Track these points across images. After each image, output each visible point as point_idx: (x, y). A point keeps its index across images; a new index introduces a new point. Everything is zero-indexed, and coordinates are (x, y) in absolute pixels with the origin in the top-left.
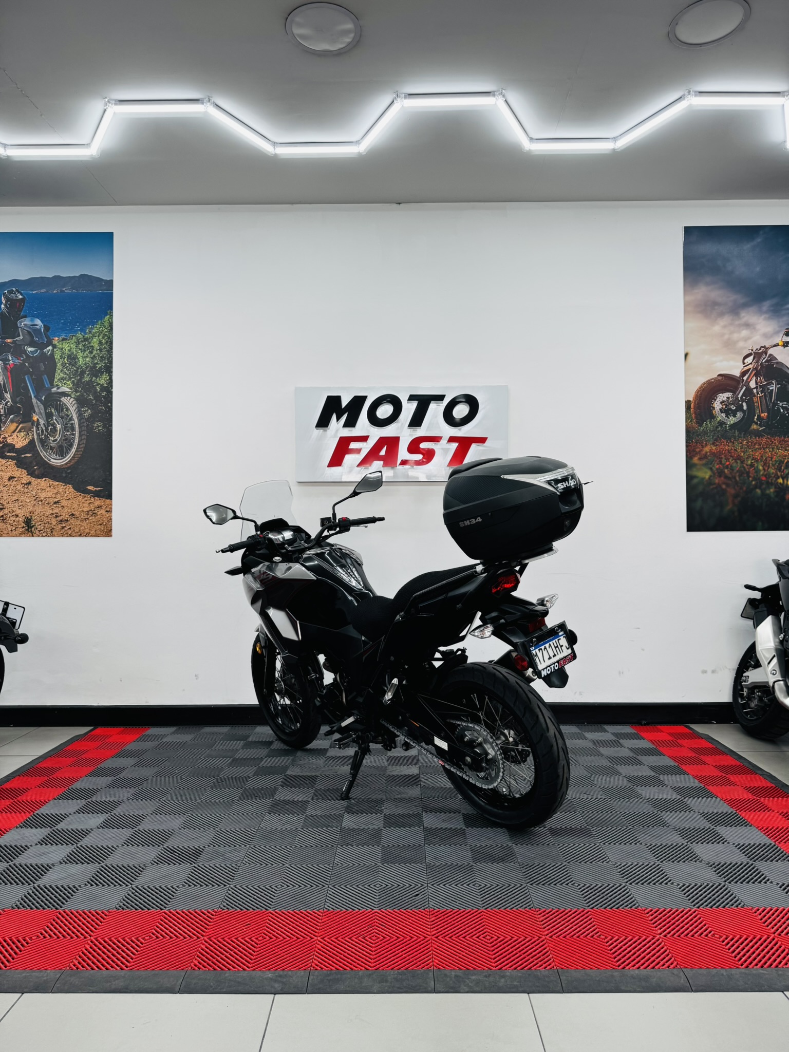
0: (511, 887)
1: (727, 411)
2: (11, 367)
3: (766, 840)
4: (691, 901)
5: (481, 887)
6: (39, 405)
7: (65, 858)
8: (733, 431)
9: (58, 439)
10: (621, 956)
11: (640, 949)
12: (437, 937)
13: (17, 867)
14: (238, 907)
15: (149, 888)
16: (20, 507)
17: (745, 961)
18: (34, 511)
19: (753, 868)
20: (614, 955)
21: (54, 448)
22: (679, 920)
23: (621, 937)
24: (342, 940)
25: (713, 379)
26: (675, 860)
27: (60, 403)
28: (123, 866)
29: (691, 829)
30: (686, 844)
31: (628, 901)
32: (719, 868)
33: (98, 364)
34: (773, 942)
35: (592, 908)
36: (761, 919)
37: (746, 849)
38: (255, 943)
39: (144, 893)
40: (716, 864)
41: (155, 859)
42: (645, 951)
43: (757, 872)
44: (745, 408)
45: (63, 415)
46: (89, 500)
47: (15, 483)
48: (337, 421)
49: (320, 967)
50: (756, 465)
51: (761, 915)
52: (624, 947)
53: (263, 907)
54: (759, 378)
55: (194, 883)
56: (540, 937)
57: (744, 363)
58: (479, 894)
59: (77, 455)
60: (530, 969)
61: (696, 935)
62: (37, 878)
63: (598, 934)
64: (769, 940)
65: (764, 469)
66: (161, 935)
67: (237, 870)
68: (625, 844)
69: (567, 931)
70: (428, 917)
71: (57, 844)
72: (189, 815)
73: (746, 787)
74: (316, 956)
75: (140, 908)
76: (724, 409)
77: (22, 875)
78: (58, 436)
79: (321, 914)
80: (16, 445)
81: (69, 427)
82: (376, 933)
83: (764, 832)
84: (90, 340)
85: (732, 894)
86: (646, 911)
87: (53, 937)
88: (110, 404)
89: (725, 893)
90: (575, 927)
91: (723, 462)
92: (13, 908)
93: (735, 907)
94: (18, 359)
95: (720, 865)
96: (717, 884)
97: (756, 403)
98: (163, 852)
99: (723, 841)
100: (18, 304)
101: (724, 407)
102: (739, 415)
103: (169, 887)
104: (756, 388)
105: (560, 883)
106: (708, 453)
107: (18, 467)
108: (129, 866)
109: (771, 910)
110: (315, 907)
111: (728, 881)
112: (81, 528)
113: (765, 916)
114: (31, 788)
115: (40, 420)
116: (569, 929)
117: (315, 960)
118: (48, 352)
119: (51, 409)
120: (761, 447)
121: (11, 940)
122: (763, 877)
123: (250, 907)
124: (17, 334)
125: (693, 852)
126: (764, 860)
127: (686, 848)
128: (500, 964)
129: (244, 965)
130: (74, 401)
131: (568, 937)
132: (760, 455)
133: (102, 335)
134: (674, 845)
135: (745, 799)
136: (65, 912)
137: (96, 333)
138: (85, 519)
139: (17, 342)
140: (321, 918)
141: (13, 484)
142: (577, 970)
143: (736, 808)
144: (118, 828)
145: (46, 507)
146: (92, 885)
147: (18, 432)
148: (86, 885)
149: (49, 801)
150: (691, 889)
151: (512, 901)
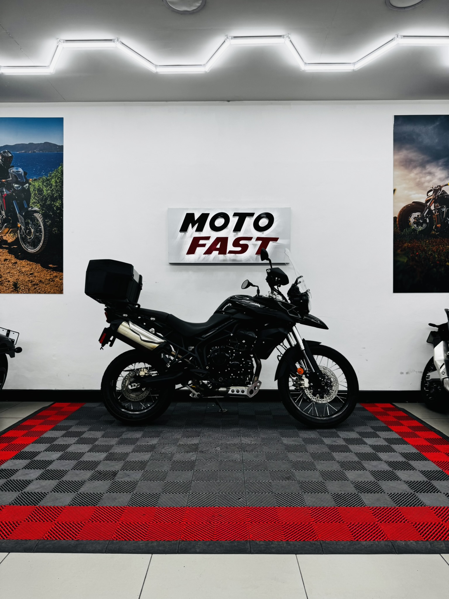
0: (293, 494)
1: (417, 223)
2: (5, 196)
3: (436, 468)
4: (395, 502)
5: (276, 494)
6: (21, 218)
7: (39, 476)
8: (421, 235)
9: (32, 238)
10: (356, 533)
11: (367, 529)
12: (251, 523)
13: (12, 482)
14: (138, 505)
15: (87, 494)
16: (11, 277)
17: (426, 537)
18: (19, 278)
19: (430, 484)
20: (352, 533)
21: (30, 242)
22: (388, 513)
23: (356, 523)
24: (197, 524)
25: (410, 204)
26: (386, 479)
27: (33, 217)
28: (72, 481)
29: (395, 462)
30: (392, 470)
31: (359, 502)
32: (410, 484)
33: (55, 194)
34: (442, 526)
35: (339, 506)
36: (435, 513)
37: (426, 473)
38: (148, 525)
39: (84, 496)
40: (409, 482)
41: (90, 477)
42: (369, 531)
43: (433, 486)
44: (428, 221)
45: (35, 223)
46: (50, 273)
47: (8, 263)
48: (192, 228)
49: (185, 539)
50: (434, 254)
51: (435, 511)
52: (358, 529)
53: (152, 505)
54: (436, 204)
55: (113, 491)
56: (310, 523)
57: (428, 195)
58: (275, 498)
59: (43, 246)
60: (304, 540)
61: (398, 522)
62: (23, 488)
63: (343, 521)
64: (439, 525)
65: (438, 257)
66: (95, 520)
67: (137, 484)
68: (357, 470)
69: (325, 519)
70: (246, 511)
71: (34, 469)
72: (109, 452)
73: (426, 438)
74: (183, 533)
75: (82, 505)
76: (416, 222)
77: (15, 486)
78: (32, 235)
79: (185, 509)
80: (8, 241)
81: (38, 230)
82: (217, 520)
83: (436, 464)
84: (50, 180)
85: (418, 499)
86: (370, 508)
87: (33, 521)
88: (62, 218)
89: (414, 498)
90: (329, 517)
91: (415, 253)
92: (10, 505)
93: (420, 506)
94: (9, 191)
95: (411, 483)
96: (410, 493)
97: (434, 218)
98: (95, 473)
99: (413, 469)
100: (9, 159)
101: (416, 221)
102: (424, 225)
103: (98, 493)
104: (434, 210)
105: (321, 492)
106: (406, 248)
107: (9, 254)
108: (75, 481)
109: (441, 508)
110: (182, 505)
111: (416, 492)
112: (46, 289)
113: (437, 511)
114: (19, 437)
115: (22, 226)
116: (326, 518)
117: (182, 535)
118: (26, 187)
119: (28, 220)
120: (437, 244)
121: (9, 523)
122: (436, 489)
123: (145, 505)
124: (8, 177)
125: (396, 475)
126: (437, 479)
127: (392, 472)
128: (287, 538)
129: (142, 537)
130: (41, 215)
131: (325, 523)
132: (436, 249)
133: (57, 177)
134: (385, 471)
135: (425, 445)
136: (40, 507)
137: (54, 176)
138: (48, 283)
139: (8, 181)
140: (185, 511)
141: (7, 263)
142: (331, 541)
143: (420, 450)
144: (69, 460)
145: (26, 277)
146: (55, 492)
147: (9, 234)
148: (51, 492)
149: (29, 444)
150: (396, 495)
151: (293, 502)
